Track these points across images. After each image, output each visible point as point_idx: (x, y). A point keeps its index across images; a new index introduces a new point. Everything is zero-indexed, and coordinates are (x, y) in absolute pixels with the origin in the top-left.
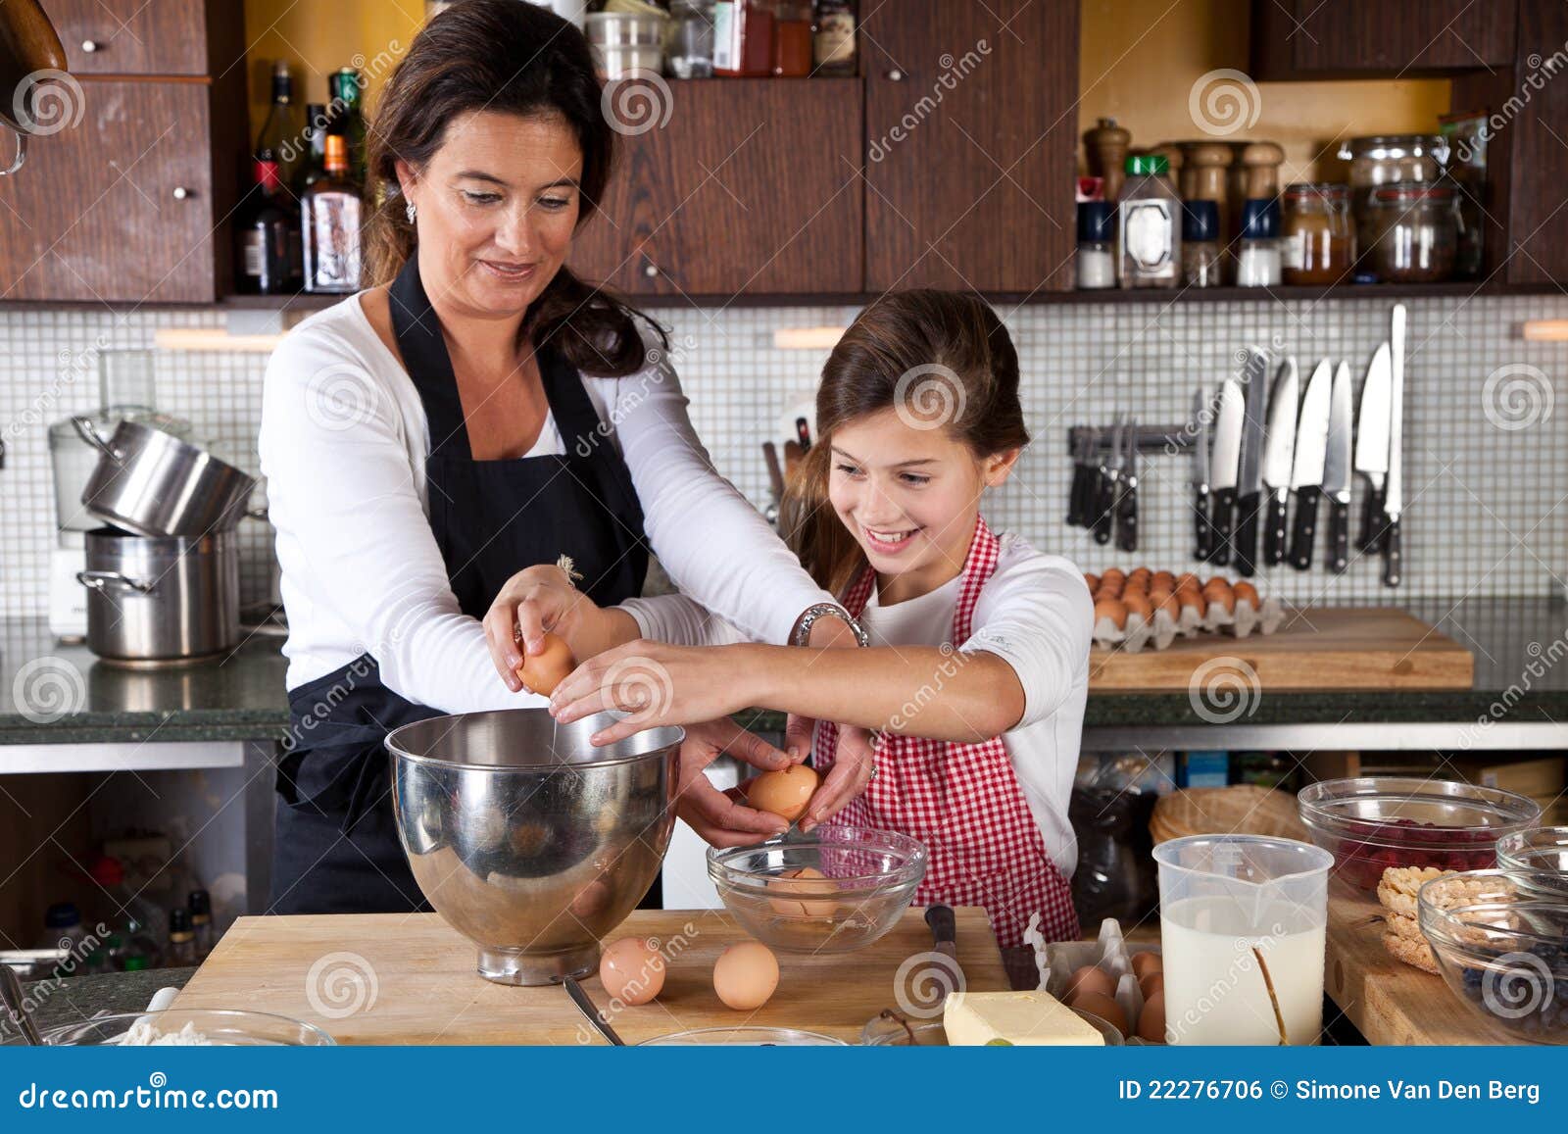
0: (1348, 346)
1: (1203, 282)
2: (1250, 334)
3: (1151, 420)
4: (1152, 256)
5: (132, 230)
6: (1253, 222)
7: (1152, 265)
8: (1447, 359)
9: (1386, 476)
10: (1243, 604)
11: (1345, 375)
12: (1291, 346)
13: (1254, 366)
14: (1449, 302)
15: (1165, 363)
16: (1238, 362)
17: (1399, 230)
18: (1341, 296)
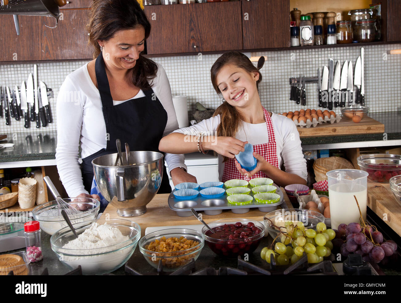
0: (351, 57)
1: (319, 44)
2: (329, 55)
3: (308, 76)
4: (308, 38)
5: (79, 43)
6: (330, 30)
7: (308, 40)
8: (373, 59)
9: (361, 86)
10: (332, 116)
11: (351, 64)
12: (339, 58)
13: (330, 63)
14: (373, 46)
15: (311, 63)
16: (327, 62)
17: (363, 30)
18: (349, 46)
